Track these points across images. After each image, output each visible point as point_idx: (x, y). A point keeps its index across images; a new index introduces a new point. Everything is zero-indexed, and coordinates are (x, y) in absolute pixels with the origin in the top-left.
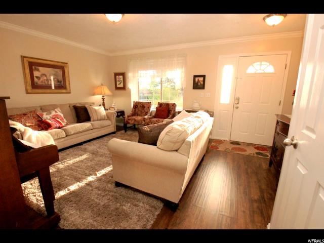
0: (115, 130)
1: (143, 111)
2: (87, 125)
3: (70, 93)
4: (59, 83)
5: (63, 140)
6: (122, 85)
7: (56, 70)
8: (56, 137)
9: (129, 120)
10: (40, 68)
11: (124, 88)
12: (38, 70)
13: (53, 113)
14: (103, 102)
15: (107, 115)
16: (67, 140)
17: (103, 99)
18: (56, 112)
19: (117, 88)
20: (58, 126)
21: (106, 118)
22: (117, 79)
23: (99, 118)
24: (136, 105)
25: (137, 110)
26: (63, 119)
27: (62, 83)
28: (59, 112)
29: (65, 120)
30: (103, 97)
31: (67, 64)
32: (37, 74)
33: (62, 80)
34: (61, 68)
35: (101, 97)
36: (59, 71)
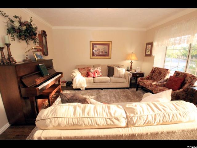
0: (129, 87)
1: (159, 77)
2: (108, 79)
3: (110, 58)
4: (105, 53)
5: (91, 84)
6: (149, 53)
7: (105, 46)
8: (88, 82)
9: (140, 82)
10: (97, 46)
11: (150, 55)
12: (96, 47)
13: (96, 69)
14: (131, 65)
15: (125, 75)
16: (94, 85)
17: (131, 63)
18: (97, 69)
19: (146, 55)
20: (93, 76)
21: (123, 77)
22: (147, 48)
23: (118, 76)
24: (154, 70)
25: (154, 75)
26: (99, 73)
27: (107, 53)
28: (100, 69)
29: (100, 74)
30: (132, 61)
31: (111, 42)
32: (95, 49)
33: (107, 51)
34: (108, 45)
35: (130, 61)
36: (106, 47)
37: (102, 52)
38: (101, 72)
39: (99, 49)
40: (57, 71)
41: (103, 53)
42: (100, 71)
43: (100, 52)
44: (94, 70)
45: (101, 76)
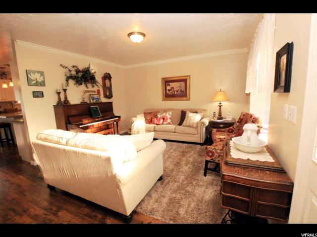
0: (202, 142)
2: (172, 127)
4: (182, 93)
7: (180, 83)
10: (171, 84)
12: (169, 85)
13: (164, 114)
14: (220, 110)
15: (198, 123)
17: (220, 106)
18: (166, 114)
20: (156, 123)
26: (167, 119)
27: (184, 93)
28: (169, 114)
29: (169, 121)
30: (220, 104)
31: (189, 76)
32: (168, 88)
33: (184, 90)
34: (185, 81)
35: (217, 104)
36: (183, 84)
37: (177, 91)
38: (170, 119)
39: (173, 88)
40: (116, 114)
41: (179, 93)
42: (169, 117)
43: (174, 91)
44: (161, 116)
45: (169, 124)
